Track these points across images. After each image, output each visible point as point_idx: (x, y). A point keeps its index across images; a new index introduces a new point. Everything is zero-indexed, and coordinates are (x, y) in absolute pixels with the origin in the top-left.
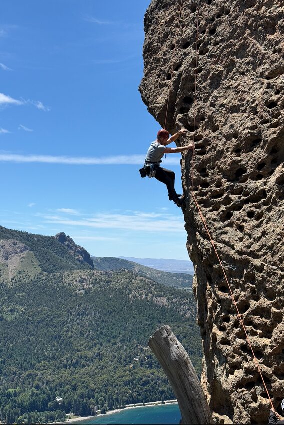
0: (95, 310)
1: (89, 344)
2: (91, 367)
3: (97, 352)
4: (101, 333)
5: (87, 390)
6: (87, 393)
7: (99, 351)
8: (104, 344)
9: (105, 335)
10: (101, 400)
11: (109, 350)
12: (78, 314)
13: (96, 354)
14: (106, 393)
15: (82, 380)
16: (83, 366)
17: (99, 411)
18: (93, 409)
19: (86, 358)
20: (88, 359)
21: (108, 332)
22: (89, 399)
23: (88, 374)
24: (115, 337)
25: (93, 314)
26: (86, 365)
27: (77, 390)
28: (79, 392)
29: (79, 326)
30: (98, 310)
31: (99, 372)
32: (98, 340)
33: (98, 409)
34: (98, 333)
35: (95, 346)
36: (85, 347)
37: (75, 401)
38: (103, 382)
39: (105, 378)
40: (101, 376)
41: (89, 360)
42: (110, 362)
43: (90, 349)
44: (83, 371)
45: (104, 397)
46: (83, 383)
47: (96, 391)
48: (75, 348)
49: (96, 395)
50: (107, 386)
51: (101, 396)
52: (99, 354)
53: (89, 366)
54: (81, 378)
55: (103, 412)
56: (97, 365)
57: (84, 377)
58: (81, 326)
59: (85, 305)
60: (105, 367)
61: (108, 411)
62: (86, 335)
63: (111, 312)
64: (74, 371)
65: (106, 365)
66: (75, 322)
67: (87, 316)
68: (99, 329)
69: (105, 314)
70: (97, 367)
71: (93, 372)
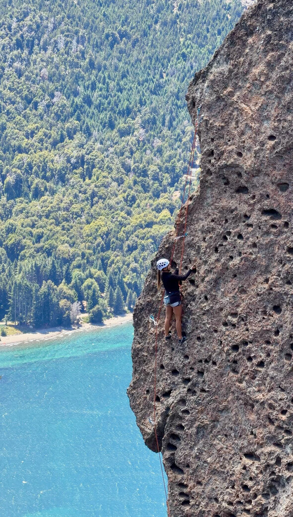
0: (67, 33)
1: (54, 133)
2: (61, 197)
3: (75, 154)
4: (88, 101)
5: (49, 261)
6: (49, 267)
7: (84, 152)
8: (95, 133)
9: (98, 107)
10: (89, 287)
11: (111, 150)
12: (19, 45)
13: (73, 160)
14: (104, 267)
15: (35, 231)
16: (37, 194)
17: (86, 315)
18: (69, 309)
19: (44, 170)
20: (48, 174)
21: (106, 98)
22: (57, 283)
23: (52, 215)
24: (127, 112)
25: (61, 46)
26: (46, 189)
27: (22, 259)
28: (27, 265)
29: (23, 78)
30: (77, 33)
31: (82, 210)
32: (78, 119)
33: (83, 311)
34: (78, 100)
35: (71, 138)
36: (41, 141)
37: (19, 287)
38: (95, 239)
39: (99, 227)
40: (88, 222)
41: (53, 176)
42: (115, 184)
43: (54, 144)
44: (36, 206)
45: (98, 280)
46: (38, 241)
47: (75, 263)
48: (13, 143)
49: (76, 273)
50: (108, 248)
51: (91, 276)
52: (81, 161)
53: (53, 192)
54: (33, 226)
55: (97, 319)
56: (76, 191)
57: (40, 223)
58: (28, 78)
59: (37, 18)
60: (101, 197)
61: (108, 317)
62: (41, 108)
63: (115, 41)
64: (12, 206)
65: (102, 191)
66: (10, 66)
67: (45, 50)
68: (81, 89)
69: (98, 47)
70: (76, 196)
71: (67, 209)
